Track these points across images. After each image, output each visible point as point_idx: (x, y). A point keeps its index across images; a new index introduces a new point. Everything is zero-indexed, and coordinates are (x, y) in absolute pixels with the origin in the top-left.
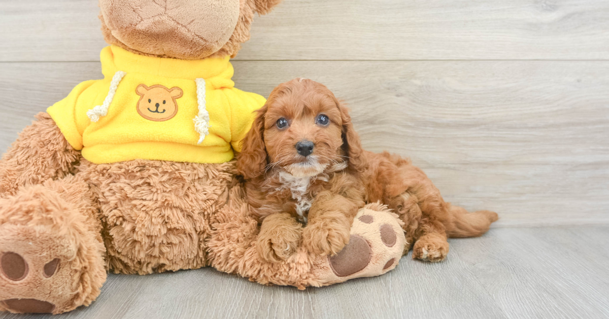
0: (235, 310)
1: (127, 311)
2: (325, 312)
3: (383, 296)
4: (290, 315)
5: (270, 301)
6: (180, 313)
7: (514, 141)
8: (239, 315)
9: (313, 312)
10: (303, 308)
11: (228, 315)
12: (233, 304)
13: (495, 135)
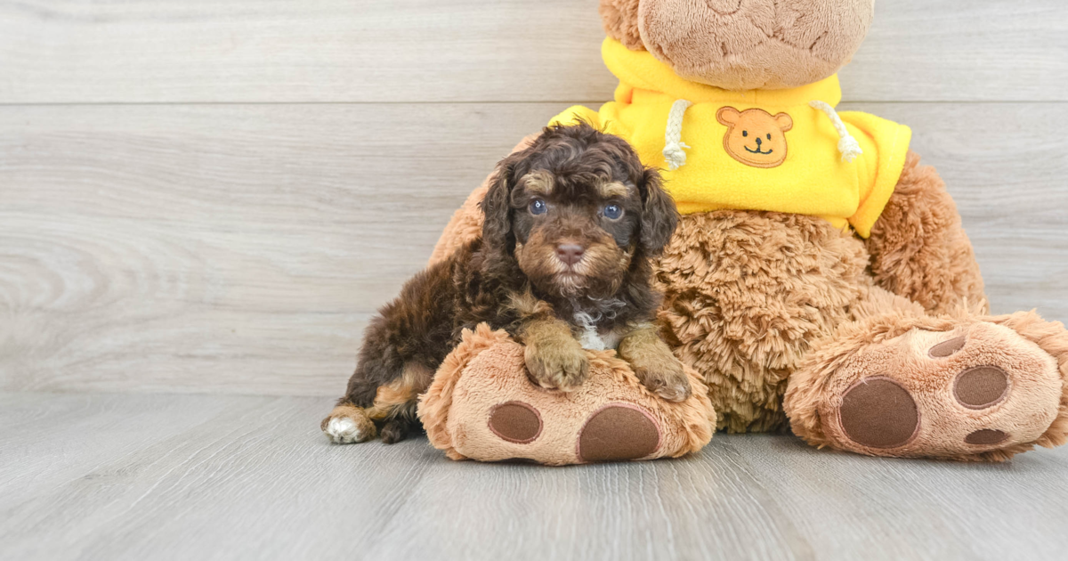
0: (616, 480)
1: (421, 478)
2: (782, 483)
3: (876, 469)
4: (719, 485)
5: (673, 472)
6: (518, 482)
7: (1057, 247)
8: (627, 485)
9: (759, 483)
10: (737, 479)
11: (606, 484)
12: (609, 475)
13: (1023, 236)
